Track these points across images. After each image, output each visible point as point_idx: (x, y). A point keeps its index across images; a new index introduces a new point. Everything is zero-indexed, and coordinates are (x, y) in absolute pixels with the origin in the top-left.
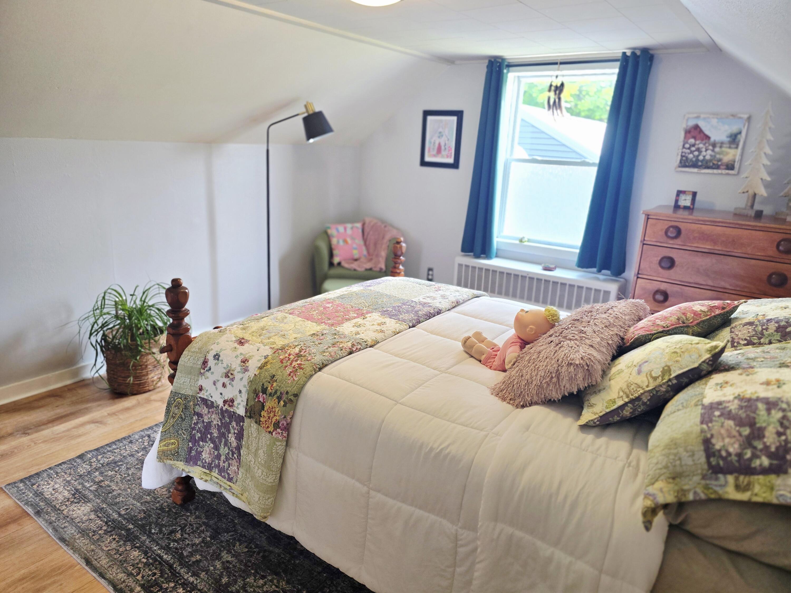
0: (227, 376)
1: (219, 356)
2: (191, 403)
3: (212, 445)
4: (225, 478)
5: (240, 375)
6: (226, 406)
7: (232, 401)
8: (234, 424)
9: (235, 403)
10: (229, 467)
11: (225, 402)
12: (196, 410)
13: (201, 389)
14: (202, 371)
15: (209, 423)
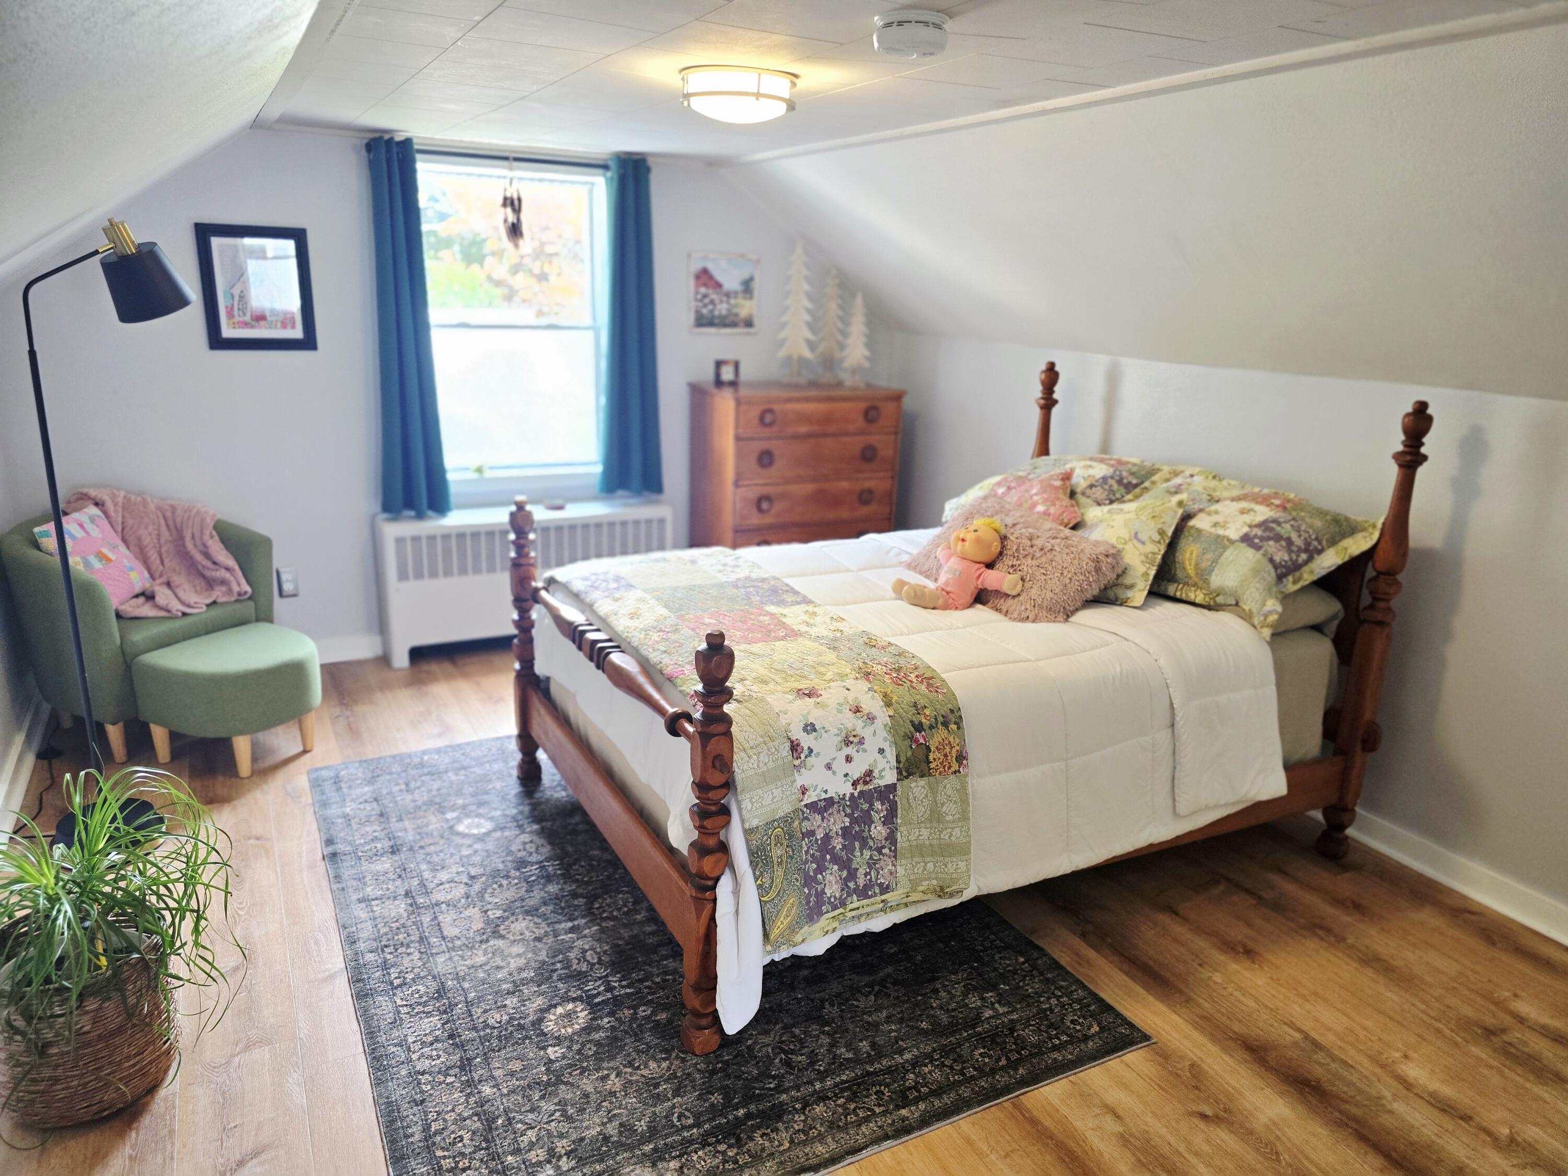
0: (848, 743)
1: (812, 725)
2: (796, 823)
3: (836, 867)
4: (876, 895)
5: (870, 729)
6: (860, 788)
7: (869, 773)
8: (878, 805)
9: (876, 774)
10: (878, 873)
11: (855, 784)
12: (804, 830)
13: (804, 791)
14: (797, 762)
15: (827, 837)
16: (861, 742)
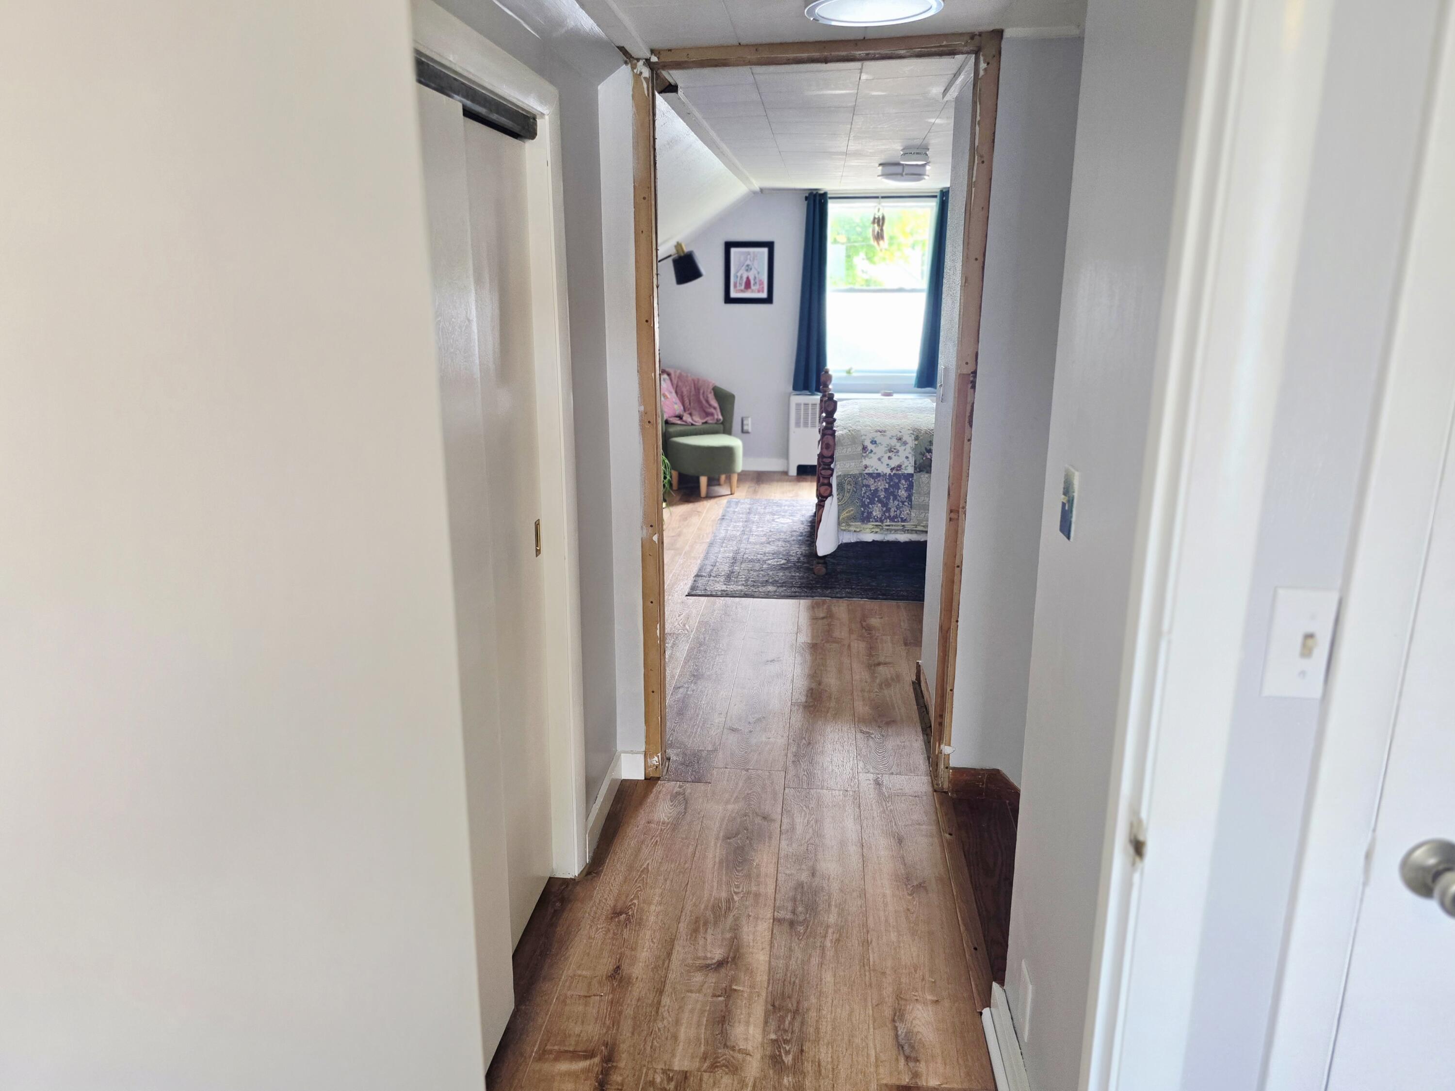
0: (890, 451)
1: (875, 441)
2: (860, 479)
3: (880, 505)
4: (898, 521)
5: (903, 448)
6: (894, 472)
7: (900, 466)
8: (903, 482)
9: (903, 467)
10: (901, 513)
11: (892, 469)
12: (864, 483)
13: (866, 467)
14: (864, 454)
15: (876, 490)
16: (898, 452)
